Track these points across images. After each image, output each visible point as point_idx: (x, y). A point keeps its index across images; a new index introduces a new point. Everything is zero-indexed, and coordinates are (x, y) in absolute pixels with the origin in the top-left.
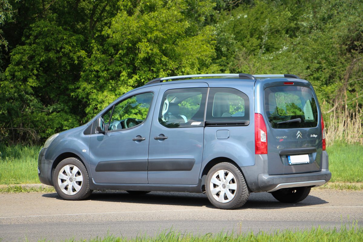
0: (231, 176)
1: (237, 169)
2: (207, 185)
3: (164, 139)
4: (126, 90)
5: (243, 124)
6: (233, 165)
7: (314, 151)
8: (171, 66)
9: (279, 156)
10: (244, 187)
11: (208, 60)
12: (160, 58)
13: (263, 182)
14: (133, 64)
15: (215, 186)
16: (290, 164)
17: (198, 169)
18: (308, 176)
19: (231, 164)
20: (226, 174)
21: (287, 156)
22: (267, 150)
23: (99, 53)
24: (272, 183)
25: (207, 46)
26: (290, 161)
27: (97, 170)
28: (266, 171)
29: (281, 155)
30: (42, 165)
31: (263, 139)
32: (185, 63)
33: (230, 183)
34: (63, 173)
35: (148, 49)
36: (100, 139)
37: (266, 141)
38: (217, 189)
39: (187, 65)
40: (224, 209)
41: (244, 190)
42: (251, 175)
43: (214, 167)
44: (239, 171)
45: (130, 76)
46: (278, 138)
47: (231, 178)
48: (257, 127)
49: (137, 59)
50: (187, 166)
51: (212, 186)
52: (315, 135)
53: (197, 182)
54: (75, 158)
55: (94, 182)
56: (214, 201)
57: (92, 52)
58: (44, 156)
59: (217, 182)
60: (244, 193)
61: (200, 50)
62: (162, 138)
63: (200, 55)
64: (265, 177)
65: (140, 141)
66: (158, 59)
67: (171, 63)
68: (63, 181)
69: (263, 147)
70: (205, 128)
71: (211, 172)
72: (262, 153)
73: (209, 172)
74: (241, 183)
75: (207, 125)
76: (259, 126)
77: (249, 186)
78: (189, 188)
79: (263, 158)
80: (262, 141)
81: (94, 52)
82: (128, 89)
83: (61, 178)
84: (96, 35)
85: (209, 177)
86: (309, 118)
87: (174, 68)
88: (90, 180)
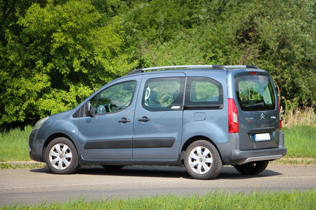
0: (207, 151)
1: (213, 146)
2: (186, 160)
3: (147, 121)
4: (41, 77)
5: (218, 108)
6: (209, 142)
7: (274, 130)
8: (84, 55)
9: (248, 135)
10: (219, 161)
11: (118, 49)
12: (74, 47)
13: (236, 156)
14: (48, 53)
15: (193, 160)
16: (256, 141)
17: (178, 146)
18: (270, 151)
19: (207, 141)
20: (203, 150)
21: (253, 135)
22: (238, 130)
23: (14, 42)
24: (243, 157)
25: (116, 36)
26: (255, 139)
27: (86, 148)
28: (238, 147)
29: (249, 134)
30: (34, 144)
31: (235, 120)
32: (97, 51)
33: (206, 158)
34: (54, 151)
35: (63, 39)
36: (88, 121)
37: (237, 122)
38: (195, 163)
39: (99, 54)
40: (202, 180)
41: (219, 163)
42: (225, 150)
43: (192, 144)
44: (214, 147)
45: (45, 64)
46: (247, 119)
47: (207, 153)
48: (230, 110)
49: (52, 48)
50: (168, 144)
51: (190, 160)
52: (274, 116)
53: (177, 157)
54: (65, 138)
55: (83, 158)
56: (192, 173)
57: (8, 42)
58: (36, 137)
59: (195, 157)
60: (219, 165)
61: (111, 40)
62: (145, 119)
63: (111, 44)
64: (237, 152)
65: (124, 122)
66: (72, 48)
67: (84, 51)
68: (53, 157)
69: (235, 127)
70: (184, 111)
71: (190, 148)
72: (234, 132)
73: (188, 149)
74: (216, 157)
75: (185, 108)
76: (232, 109)
77: (224, 159)
78: (170, 162)
79: (236, 136)
80: (234, 121)
81: (9, 41)
82: (43, 77)
83: (52, 155)
84: (10, 25)
85: (188, 153)
86: (268, 102)
87: (87, 56)
88: (80, 157)
